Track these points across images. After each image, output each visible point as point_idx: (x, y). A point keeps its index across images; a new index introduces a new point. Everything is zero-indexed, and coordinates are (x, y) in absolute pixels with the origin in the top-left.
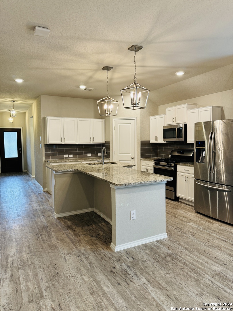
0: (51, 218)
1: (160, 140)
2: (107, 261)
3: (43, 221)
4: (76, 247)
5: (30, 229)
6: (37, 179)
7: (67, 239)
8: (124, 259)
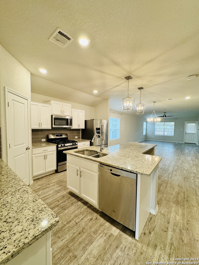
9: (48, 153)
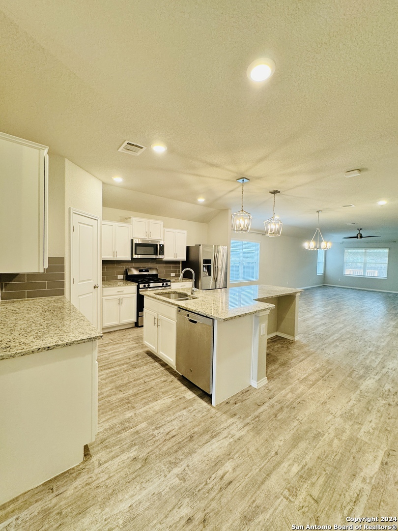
1: (124, 256)
9: (124, 295)
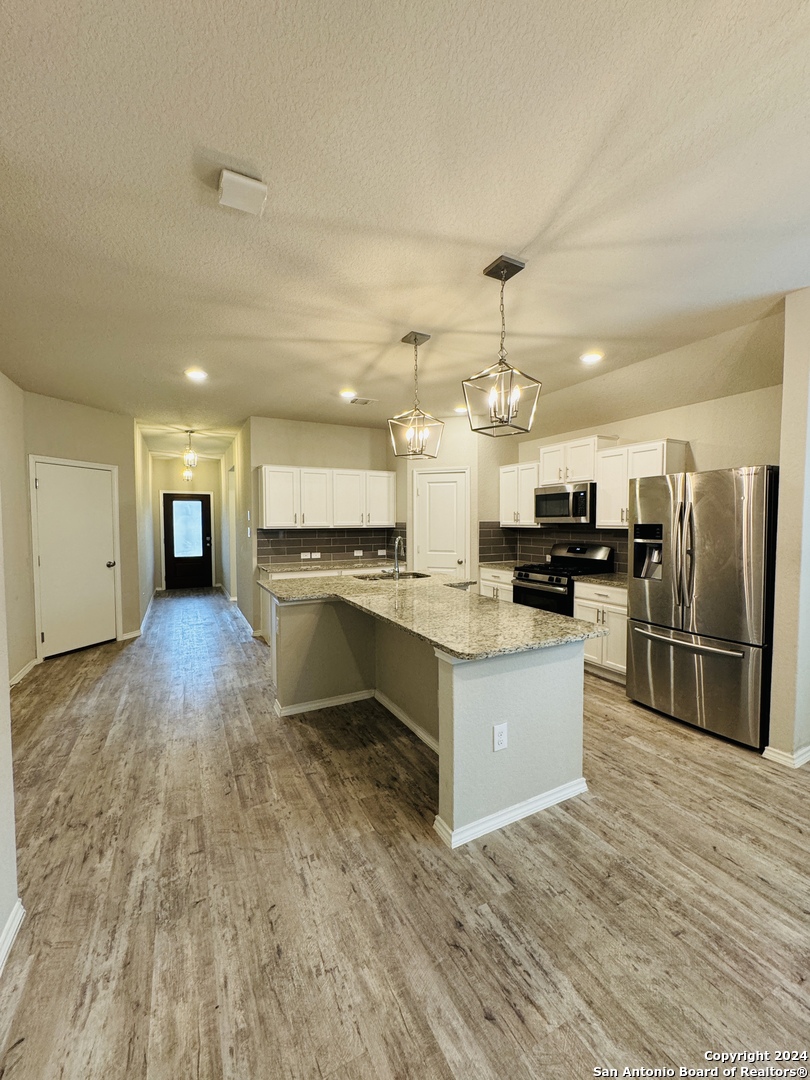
0: (268, 716)
1: (528, 520)
2: (432, 892)
3: (246, 725)
4: (335, 829)
5: (210, 753)
6: (240, 605)
7: (309, 796)
8: (484, 880)
